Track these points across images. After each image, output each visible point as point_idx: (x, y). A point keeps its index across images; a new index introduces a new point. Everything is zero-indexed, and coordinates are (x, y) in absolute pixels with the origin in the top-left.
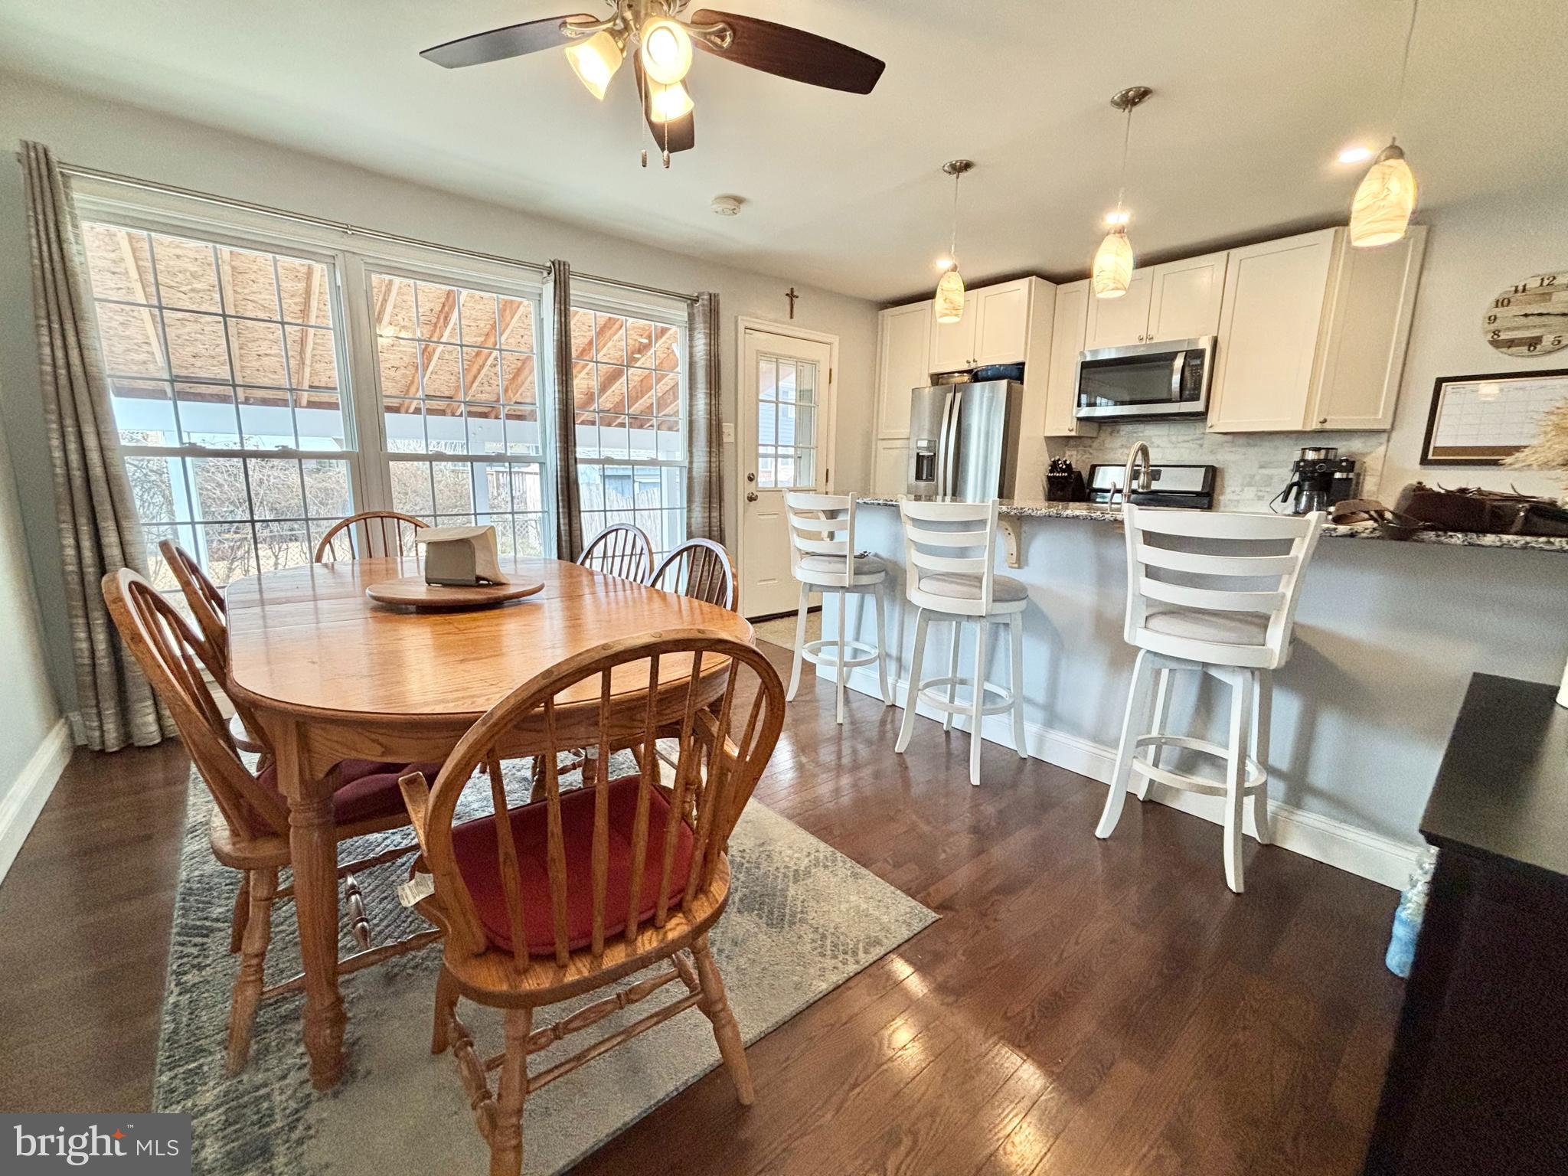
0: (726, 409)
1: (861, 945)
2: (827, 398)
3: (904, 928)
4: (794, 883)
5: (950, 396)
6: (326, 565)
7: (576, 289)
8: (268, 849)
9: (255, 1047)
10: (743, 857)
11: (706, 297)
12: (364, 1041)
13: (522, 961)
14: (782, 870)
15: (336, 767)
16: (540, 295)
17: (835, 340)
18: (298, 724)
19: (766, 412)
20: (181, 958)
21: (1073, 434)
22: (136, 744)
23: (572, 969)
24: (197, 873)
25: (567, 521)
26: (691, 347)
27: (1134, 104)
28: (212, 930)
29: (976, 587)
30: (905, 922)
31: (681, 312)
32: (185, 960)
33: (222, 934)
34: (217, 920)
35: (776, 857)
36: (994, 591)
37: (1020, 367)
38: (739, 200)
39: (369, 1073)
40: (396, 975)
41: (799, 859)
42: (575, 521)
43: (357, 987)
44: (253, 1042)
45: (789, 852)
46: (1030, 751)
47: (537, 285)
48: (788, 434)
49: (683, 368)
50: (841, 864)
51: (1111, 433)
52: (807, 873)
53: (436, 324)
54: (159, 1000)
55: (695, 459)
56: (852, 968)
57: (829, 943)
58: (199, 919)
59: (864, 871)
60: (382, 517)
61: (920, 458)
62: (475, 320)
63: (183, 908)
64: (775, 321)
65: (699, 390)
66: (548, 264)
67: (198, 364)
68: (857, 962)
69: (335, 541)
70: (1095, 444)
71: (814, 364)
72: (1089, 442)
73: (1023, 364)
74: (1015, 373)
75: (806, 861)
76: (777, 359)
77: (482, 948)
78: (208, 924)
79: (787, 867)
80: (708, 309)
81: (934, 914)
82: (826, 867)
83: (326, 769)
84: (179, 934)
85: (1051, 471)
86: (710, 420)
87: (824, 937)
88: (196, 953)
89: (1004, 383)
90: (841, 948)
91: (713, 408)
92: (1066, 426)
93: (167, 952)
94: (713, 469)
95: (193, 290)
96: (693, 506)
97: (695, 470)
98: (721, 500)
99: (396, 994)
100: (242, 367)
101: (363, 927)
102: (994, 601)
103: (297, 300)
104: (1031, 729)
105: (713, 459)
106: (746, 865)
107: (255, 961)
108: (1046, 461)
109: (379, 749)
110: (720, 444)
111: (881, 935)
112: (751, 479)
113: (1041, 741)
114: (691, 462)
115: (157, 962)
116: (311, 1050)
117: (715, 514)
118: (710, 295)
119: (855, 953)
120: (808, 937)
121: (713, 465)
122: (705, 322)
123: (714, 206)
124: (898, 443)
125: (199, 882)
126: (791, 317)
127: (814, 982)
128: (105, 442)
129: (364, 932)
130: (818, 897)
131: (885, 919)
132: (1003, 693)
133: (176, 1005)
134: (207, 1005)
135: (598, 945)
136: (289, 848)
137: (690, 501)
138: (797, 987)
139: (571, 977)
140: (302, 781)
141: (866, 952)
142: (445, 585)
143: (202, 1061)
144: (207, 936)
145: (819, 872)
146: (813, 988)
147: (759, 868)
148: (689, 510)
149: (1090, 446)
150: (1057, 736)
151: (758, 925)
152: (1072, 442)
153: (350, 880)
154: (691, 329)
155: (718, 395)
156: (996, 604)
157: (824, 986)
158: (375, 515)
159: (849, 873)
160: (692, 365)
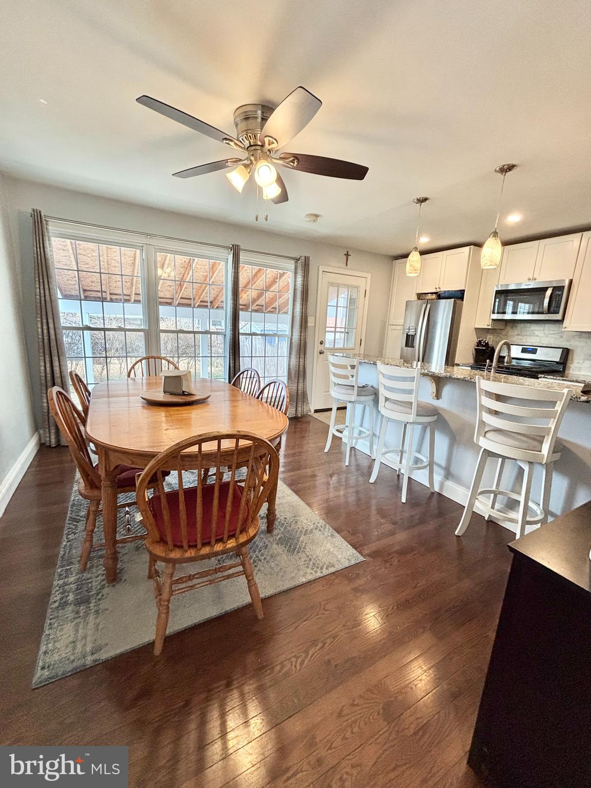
0: (310, 311)
1: (325, 566)
2: (363, 305)
3: (347, 561)
4: (304, 535)
5: (424, 306)
6: (132, 379)
7: (243, 256)
8: (96, 493)
9: (89, 565)
10: (285, 521)
11: (304, 258)
12: (125, 569)
13: (171, 547)
14: (300, 529)
15: (117, 467)
16: (227, 259)
17: (369, 276)
18: (105, 451)
19: (331, 311)
20: (69, 529)
21: (490, 327)
22: (62, 445)
23: (189, 552)
24: (77, 498)
25: (233, 362)
26: (295, 281)
27: (506, 171)
28: (80, 520)
29: (410, 408)
30: (348, 559)
31: (291, 265)
32: (70, 530)
33: (83, 522)
34: (82, 517)
35: (299, 523)
36: (417, 411)
37: (462, 292)
38: (317, 216)
39: (125, 580)
40: (140, 547)
41: (309, 525)
42: (237, 361)
43: (125, 550)
44: (89, 563)
45: (306, 521)
46: (437, 489)
47: (226, 255)
48: (342, 322)
49: (291, 291)
50: (327, 530)
51: (512, 328)
52: (311, 532)
53: (187, 268)
54: (60, 543)
55: (294, 334)
56: (319, 574)
57: (312, 562)
58: (76, 516)
59: (336, 534)
60: (155, 358)
61: (408, 336)
62: (204, 266)
63: (71, 511)
64: (340, 268)
65: (298, 302)
66: (231, 246)
67: (94, 285)
68: (322, 573)
69: (136, 367)
70: (504, 333)
71: (357, 287)
72: (499, 332)
73: (464, 291)
74: (459, 296)
75: (312, 526)
76: (338, 286)
77: (159, 540)
78: (79, 518)
79: (303, 528)
80: (304, 264)
81: (362, 558)
82: (320, 530)
83: (114, 467)
84: (69, 520)
85: (478, 346)
86: (302, 316)
87: (310, 560)
88: (74, 528)
89: (453, 300)
90: (316, 565)
91: (304, 310)
92: (485, 323)
93: (64, 527)
94: (302, 339)
95: (92, 256)
96: (292, 356)
97: (293, 339)
98: (305, 354)
99: (138, 554)
100: (110, 286)
101: (129, 527)
102: (417, 416)
103: (131, 259)
104: (437, 478)
105: (302, 335)
106: (286, 524)
107: (90, 533)
108: (475, 340)
109: (130, 462)
110: (306, 327)
111: (336, 563)
112: (321, 344)
113: (442, 485)
114: (292, 335)
115: (62, 528)
116: (107, 569)
117: (302, 360)
118: (305, 257)
119: (322, 568)
120: (303, 560)
121: (302, 337)
122: (302, 270)
123: (306, 219)
124: (399, 327)
125: (77, 502)
126: (347, 265)
127: (301, 578)
128: (56, 326)
129: (129, 529)
130: (313, 542)
131: (340, 556)
132: (425, 459)
133: (66, 545)
134: (75, 547)
135: (199, 546)
136: (101, 493)
137: (290, 354)
138: (293, 578)
139: (188, 555)
140: (106, 470)
141: (327, 568)
142: (171, 394)
143: (72, 566)
144: (78, 522)
145: (317, 532)
146: (299, 580)
147: (290, 527)
148: (290, 358)
149: (501, 334)
150: (449, 484)
151: (284, 551)
152: (491, 331)
153: (127, 509)
154: (296, 273)
155: (306, 304)
156: (418, 417)
157: (304, 580)
158: (152, 357)
159: (330, 534)
160: (295, 290)
